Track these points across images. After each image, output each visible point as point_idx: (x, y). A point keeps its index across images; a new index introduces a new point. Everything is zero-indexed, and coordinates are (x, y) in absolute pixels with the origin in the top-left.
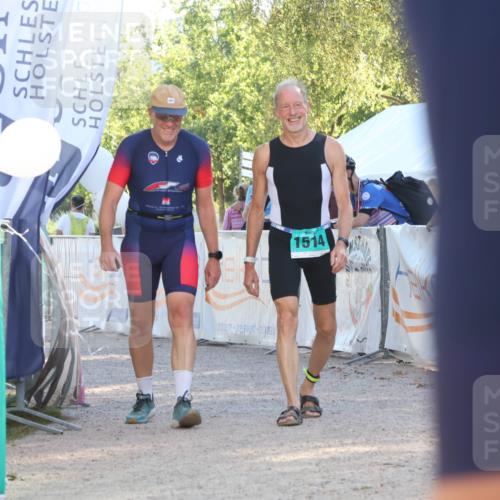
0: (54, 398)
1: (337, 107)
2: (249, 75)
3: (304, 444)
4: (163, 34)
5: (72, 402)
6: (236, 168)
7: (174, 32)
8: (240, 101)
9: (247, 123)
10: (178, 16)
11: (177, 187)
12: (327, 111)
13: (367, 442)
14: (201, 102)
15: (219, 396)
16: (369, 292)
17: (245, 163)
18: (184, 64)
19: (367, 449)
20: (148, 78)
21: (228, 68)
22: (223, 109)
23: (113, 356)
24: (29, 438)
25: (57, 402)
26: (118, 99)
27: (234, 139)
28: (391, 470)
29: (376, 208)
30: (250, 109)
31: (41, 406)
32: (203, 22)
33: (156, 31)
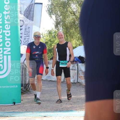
0: (28, 89)
7: (47, 35)
10: (48, 32)
11: (39, 53)
13: (75, 96)
14: (51, 45)
15: (53, 89)
16: (76, 73)
18: (48, 40)
21: (55, 40)
24: (24, 94)
28: (78, 100)
29: (77, 61)
31: (26, 90)
32: (51, 33)
33: (44, 35)
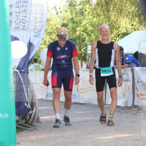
0: (31, 120)
1: (117, 31)
2: (89, 22)
3: (109, 134)
4: (62, 10)
5: (36, 121)
6: (86, 50)
7: (66, 9)
8: (87, 30)
9: (89, 37)
10: (66, 4)
11: (66, 57)
12: (114, 33)
13: (129, 133)
14: (74, 30)
15: (82, 119)
16: (129, 87)
17: (88, 49)
18: (69, 18)
19: (129, 135)
20: (57, 23)
21: (83, 20)
22: (81, 32)
23: (48, 107)
24: (23, 132)
25: (32, 121)
26: (48, 30)
27: (85, 41)
28: (137, 142)
29: (131, 62)
30: (90, 32)
31: (27, 122)
32: (74, 6)
33: (60, 8)
